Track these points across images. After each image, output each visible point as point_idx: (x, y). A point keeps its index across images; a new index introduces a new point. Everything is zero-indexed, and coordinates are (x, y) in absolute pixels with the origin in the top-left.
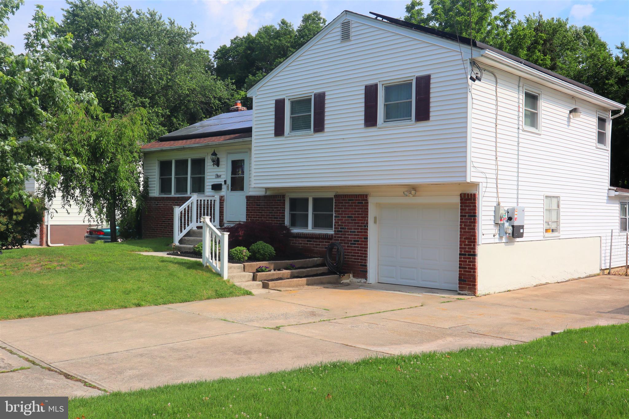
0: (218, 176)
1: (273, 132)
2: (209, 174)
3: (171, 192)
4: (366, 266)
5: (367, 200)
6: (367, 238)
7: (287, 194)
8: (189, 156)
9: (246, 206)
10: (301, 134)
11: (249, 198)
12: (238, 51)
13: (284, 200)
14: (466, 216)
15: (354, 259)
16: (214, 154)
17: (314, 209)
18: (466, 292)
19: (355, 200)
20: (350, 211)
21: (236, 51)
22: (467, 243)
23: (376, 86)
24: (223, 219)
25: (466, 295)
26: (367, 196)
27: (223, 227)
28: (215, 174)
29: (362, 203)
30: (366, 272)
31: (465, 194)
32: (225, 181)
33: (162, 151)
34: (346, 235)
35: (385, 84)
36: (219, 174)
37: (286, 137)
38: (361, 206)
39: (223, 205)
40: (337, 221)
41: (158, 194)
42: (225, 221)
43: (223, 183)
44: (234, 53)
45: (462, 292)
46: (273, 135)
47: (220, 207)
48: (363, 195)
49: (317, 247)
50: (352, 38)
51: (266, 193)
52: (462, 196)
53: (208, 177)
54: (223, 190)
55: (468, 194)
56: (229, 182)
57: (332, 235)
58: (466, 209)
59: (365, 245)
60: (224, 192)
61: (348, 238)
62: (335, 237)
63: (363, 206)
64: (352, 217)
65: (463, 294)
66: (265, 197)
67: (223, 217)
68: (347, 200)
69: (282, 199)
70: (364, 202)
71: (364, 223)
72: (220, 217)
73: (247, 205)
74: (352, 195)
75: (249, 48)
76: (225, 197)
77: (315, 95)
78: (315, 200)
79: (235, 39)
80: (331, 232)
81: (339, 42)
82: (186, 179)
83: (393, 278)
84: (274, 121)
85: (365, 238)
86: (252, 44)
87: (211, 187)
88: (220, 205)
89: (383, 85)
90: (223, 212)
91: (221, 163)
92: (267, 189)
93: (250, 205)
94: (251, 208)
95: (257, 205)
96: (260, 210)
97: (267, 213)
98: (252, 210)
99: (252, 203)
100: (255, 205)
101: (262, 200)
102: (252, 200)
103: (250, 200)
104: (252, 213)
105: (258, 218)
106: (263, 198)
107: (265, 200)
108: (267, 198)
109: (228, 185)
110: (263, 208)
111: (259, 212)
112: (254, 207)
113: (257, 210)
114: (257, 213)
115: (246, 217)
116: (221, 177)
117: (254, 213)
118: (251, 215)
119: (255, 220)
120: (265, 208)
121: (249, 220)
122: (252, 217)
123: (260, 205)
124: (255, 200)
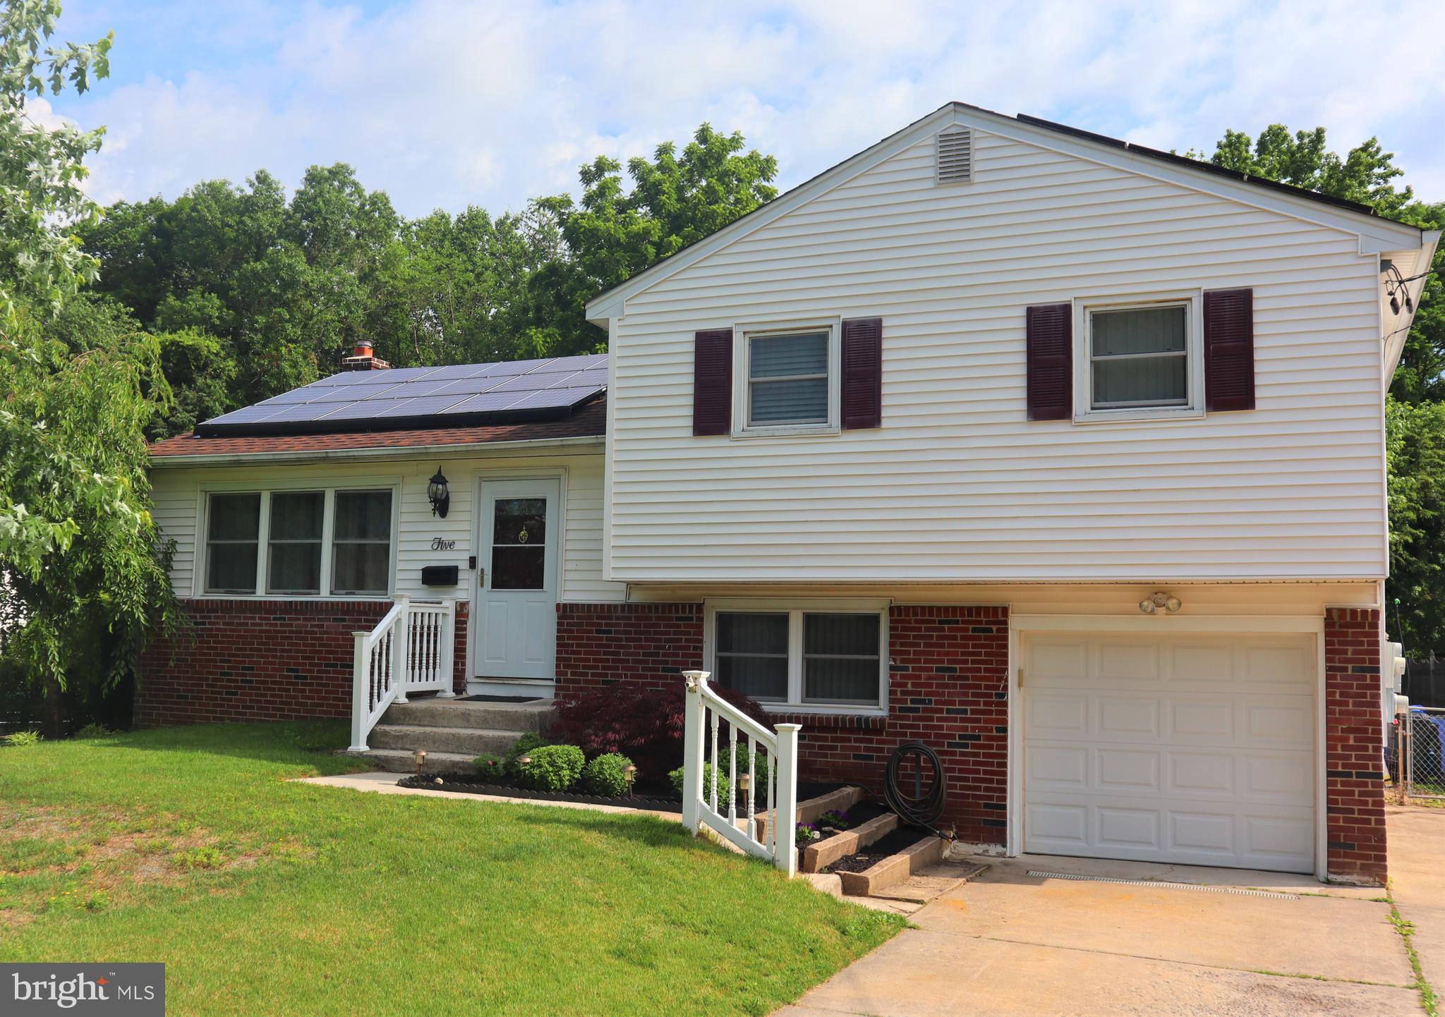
0: (441, 544)
1: (690, 422)
2: (403, 537)
3: (254, 586)
4: (1004, 807)
5: (1006, 623)
6: (1005, 730)
7: (708, 603)
8: (330, 485)
9: (555, 634)
10: (797, 432)
11: (566, 613)
12: (126, 238)
13: (701, 619)
14: (1346, 669)
15: (962, 788)
16: (439, 479)
17: (808, 646)
18: (1354, 878)
19: (964, 622)
20: (947, 654)
21: (122, 237)
22: (1351, 742)
23: (1066, 309)
24: (464, 671)
25: (1353, 885)
26: (1005, 611)
27: (464, 695)
28: (431, 537)
29: (990, 630)
30: (1004, 824)
31: (1342, 611)
32: (473, 562)
33: (237, 464)
34: (932, 719)
35: (1091, 307)
36: (446, 537)
37: (738, 439)
38: (986, 638)
39: (465, 629)
40: (899, 680)
41: (201, 591)
42: (469, 675)
43: (463, 566)
44: (115, 239)
45: (1339, 878)
46: (690, 432)
47: (456, 636)
48: (995, 609)
49: (826, 756)
50: (976, 178)
51: (628, 595)
52: (1335, 615)
53: (402, 547)
54: (461, 585)
55: (1354, 612)
56: (486, 562)
57: (882, 720)
58: (1346, 652)
59: (999, 747)
60: (466, 588)
61: (941, 728)
62: (893, 726)
63: (992, 638)
64: (954, 670)
65: (1341, 884)
66: (629, 607)
67: (464, 664)
68: (934, 622)
69: (694, 615)
70: (994, 628)
71: (997, 688)
72: (456, 663)
73: (559, 631)
74: (955, 608)
75: (158, 230)
76: (472, 605)
77: (845, 325)
78: (811, 621)
79: (116, 207)
80: (878, 711)
81: (930, 184)
82: (316, 551)
83: (1078, 838)
84: (690, 390)
85: (998, 730)
86: (169, 222)
87: (419, 575)
88: (457, 629)
89: (1085, 307)
90: (464, 650)
91: (451, 507)
92: (631, 585)
93: (572, 631)
94: (575, 638)
95: (598, 632)
96: (610, 646)
97: (638, 654)
98: (578, 645)
99: (580, 624)
100: (590, 631)
101: (617, 618)
102: (578, 617)
103: (572, 618)
104: (579, 653)
105: (604, 668)
106: (623, 611)
107: (630, 619)
108: (637, 611)
109: (482, 570)
110: (620, 640)
111: (605, 653)
112: (588, 638)
113: (598, 646)
114: (598, 653)
115: (558, 666)
116: (456, 547)
117: (586, 653)
118: (576, 660)
119: (593, 675)
120: (628, 640)
121: (566, 674)
122: (578, 667)
123: (609, 632)
124: (590, 617)
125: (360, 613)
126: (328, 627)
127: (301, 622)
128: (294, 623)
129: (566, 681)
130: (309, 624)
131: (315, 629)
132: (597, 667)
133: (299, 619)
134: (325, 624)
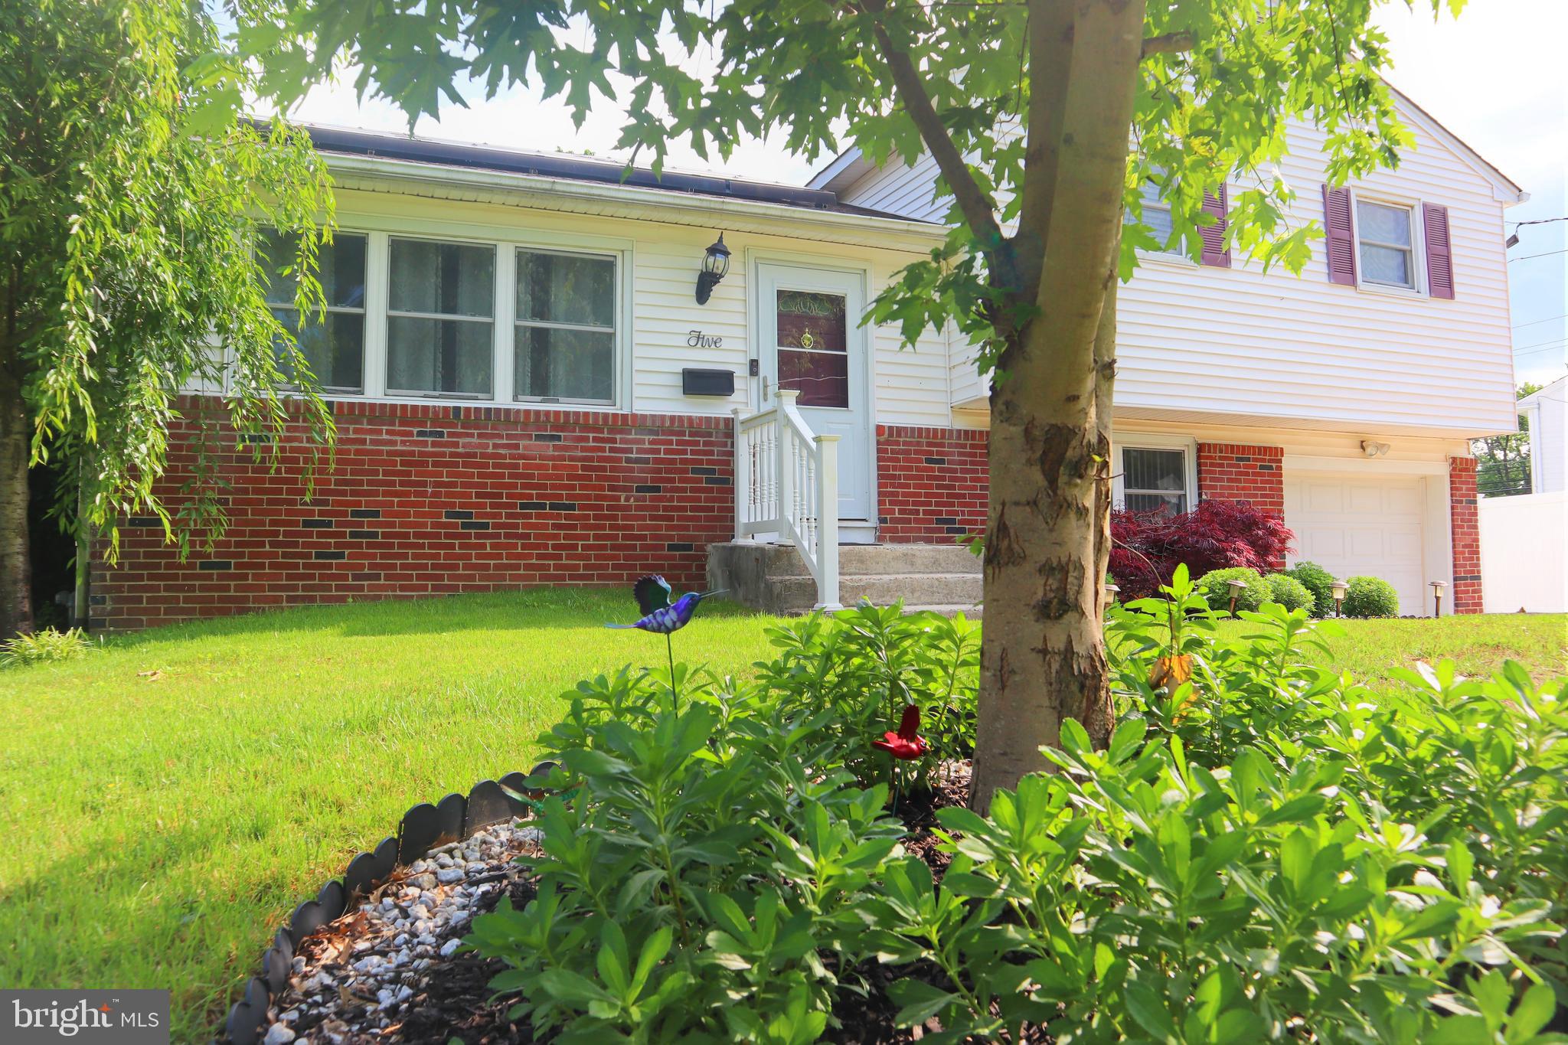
0: (699, 339)
3: (361, 382)
8: (502, 238)
9: (875, 462)
11: (888, 437)
14: (1462, 502)
19: (1254, 460)
22: (1466, 555)
28: (687, 328)
29: (1271, 468)
32: (753, 367)
36: (707, 331)
38: (1270, 475)
43: (740, 371)
51: (953, 420)
53: (643, 338)
54: (737, 396)
56: (769, 368)
58: (1461, 489)
60: (747, 402)
66: (965, 433)
73: (879, 459)
74: (1248, 447)
82: (483, 334)
87: (679, 381)
91: (719, 289)
93: (898, 460)
94: (903, 468)
95: (928, 461)
96: (943, 478)
97: (975, 488)
98: (906, 477)
99: (908, 452)
100: (920, 461)
101: (950, 445)
102: (905, 443)
103: (897, 443)
104: (908, 486)
105: (937, 504)
106: (959, 437)
107: (964, 446)
108: (973, 439)
109: (765, 379)
110: (955, 471)
111: (938, 487)
112: (918, 469)
113: (929, 478)
114: (930, 487)
115: (880, 503)
116: (725, 344)
117: (916, 486)
118: (905, 495)
119: (925, 512)
120: (963, 471)
121: (892, 512)
122: (907, 503)
123: (942, 461)
124: (918, 444)
125: (586, 428)
126: (525, 447)
127: (475, 440)
128: (461, 441)
129: (894, 520)
130: (491, 442)
131: (502, 451)
132: (929, 504)
133: (472, 435)
134: (522, 443)
